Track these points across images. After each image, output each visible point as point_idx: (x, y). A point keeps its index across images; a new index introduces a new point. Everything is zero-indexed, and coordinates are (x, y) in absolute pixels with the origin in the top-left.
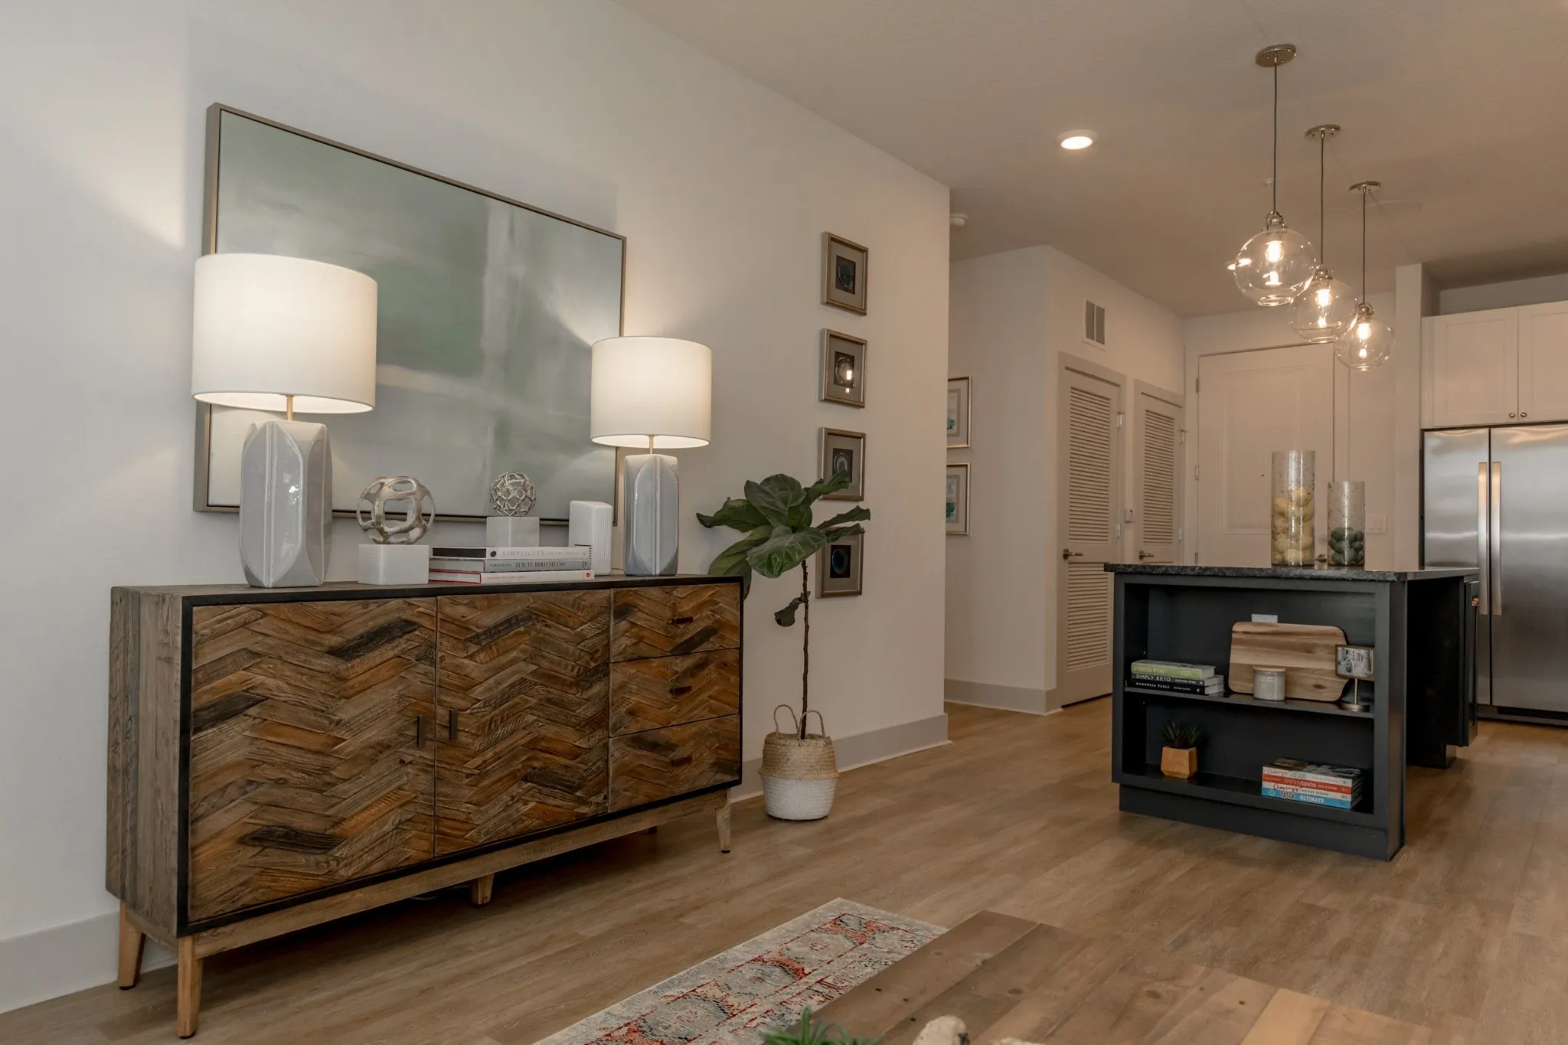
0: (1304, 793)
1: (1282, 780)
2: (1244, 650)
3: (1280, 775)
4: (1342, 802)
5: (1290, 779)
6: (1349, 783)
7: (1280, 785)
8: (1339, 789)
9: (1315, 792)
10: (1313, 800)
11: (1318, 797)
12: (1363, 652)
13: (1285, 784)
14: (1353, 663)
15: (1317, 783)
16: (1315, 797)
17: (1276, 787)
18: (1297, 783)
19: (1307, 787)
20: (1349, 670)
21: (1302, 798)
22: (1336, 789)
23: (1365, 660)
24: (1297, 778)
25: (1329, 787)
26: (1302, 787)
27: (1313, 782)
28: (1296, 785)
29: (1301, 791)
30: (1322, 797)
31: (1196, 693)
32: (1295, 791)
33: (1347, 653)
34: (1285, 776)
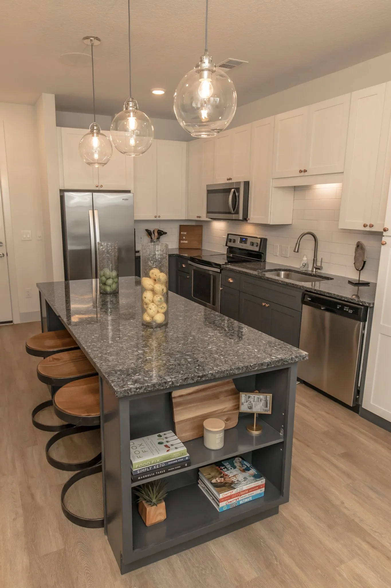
0: (243, 498)
1: (231, 497)
2: (183, 409)
3: (229, 494)
4: (260, 494)
5: (234, 494)
6: (262, 481)
7: (229, 501)
8: (259, 487)
9: (247, 495)
10: (246, 500)
11: (249, 497)
12: (262, 396)
13: (232, 498)
14: (254, 403)
15: (248, 490)
16: (247, 498)
17: (227, 503)
18: (238, 494)
19: (244, 494)
20: (250, 408)
21: (241, 502)
22: (258, 488)
23: (263, 402)
24: (238, 491)
25: (255, 489)
26: (241, 495)
27: (246, 490)
28: (238, 496)
29: (240, 498)
30: (250, 497)
31: (185, 467)
32: (237, 500)
33: (249, 397)
34: (232, 493)
